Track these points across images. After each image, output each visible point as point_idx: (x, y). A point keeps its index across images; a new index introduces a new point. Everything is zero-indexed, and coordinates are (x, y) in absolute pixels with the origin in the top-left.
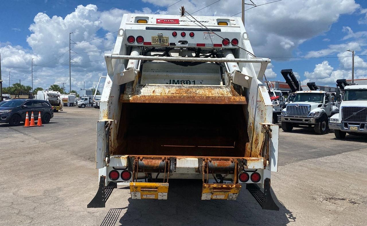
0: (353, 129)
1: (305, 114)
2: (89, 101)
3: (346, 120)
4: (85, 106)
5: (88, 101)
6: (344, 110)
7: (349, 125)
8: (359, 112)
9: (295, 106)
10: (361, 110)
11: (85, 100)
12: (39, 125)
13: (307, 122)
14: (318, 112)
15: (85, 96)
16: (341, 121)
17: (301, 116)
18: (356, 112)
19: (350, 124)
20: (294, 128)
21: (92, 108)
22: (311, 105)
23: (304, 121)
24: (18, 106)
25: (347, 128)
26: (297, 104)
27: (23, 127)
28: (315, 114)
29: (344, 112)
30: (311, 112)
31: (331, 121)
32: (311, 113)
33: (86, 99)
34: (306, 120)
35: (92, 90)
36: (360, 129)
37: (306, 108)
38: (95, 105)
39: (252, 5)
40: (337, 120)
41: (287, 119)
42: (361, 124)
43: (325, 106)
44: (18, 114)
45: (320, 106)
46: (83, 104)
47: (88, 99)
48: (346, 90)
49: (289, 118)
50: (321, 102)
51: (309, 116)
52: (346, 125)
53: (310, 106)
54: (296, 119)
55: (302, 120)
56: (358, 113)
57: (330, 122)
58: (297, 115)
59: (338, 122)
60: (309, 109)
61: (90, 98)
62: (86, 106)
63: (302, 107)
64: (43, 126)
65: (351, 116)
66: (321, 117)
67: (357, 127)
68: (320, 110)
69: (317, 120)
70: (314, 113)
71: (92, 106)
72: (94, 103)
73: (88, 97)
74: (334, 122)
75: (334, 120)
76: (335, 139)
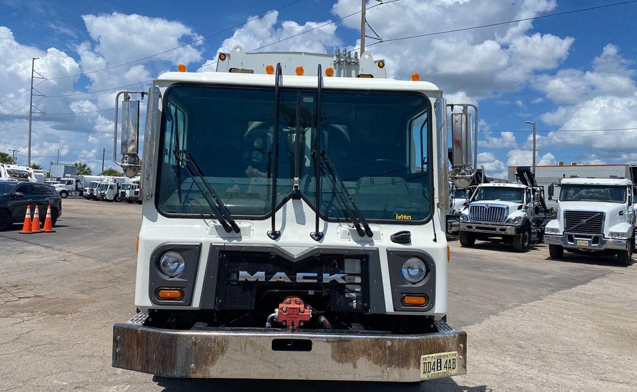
0: (582, 244)
1: (500, 220)
2: (75, 187)
3: (571, 230)
4: (67, 195)
5: (73, 187)
6: (567, 216)
7: (576, 238)
8: (590, 218)
9: (484, 207)
10: (593, 216)
11: (67, 184)
12: (47, 231)
13: (503, 233)
14: (520, 218)
15: (68, 177)
16: (564, 232)
17: (494, 223)
18: (586, 219)
19: (576, 236)
20: (477, 242)
21: (80, 198)
22: (509, 206)
23: (498, 230)
24: (5, 194)
25: (573, 243)
26: (487, 205)
27: (20, 233)
28: (515, 220)
29: (567, 218)
30: (509, 217)
31: (547, 231)
32: (509, 219)
33: (70, 183)
34: (501, 230)
35: (76, 165)
36: (592, 245)
37: (502, 210)
38: (89, 194)
39: (375, 39)
40: (556, 230)
41: (470, 227)
42: (593, 237)
43: (526, 208)
44: (6, 209)
45: (520, 208)
46: (63, 191)
47: (74, 183)
48: (563, 184)
49: (474, 226)
50: (520, 201)
51: (506, 223)
52: (571, 238)
53: (508, 208)
54: (486, 228)
55: (495, 229)
56: (589, 221)
57: (546, 233)
58: (487, 221)
59: (558, 234)
60: (506, 212)
61: (77, 181)
62: (70, 194)
63: (493, 209)
64: (55, 232)
65: (579, 224)
66: (523, 224)
67: (587, 242)
68: (521, 214)
69: (519, 230)
70: (514, 218)
71: (81, 194)
72: (86, 190)
73: (75, 179)
74: (552, 233)
75: (553, 230)
76: (548, 259)
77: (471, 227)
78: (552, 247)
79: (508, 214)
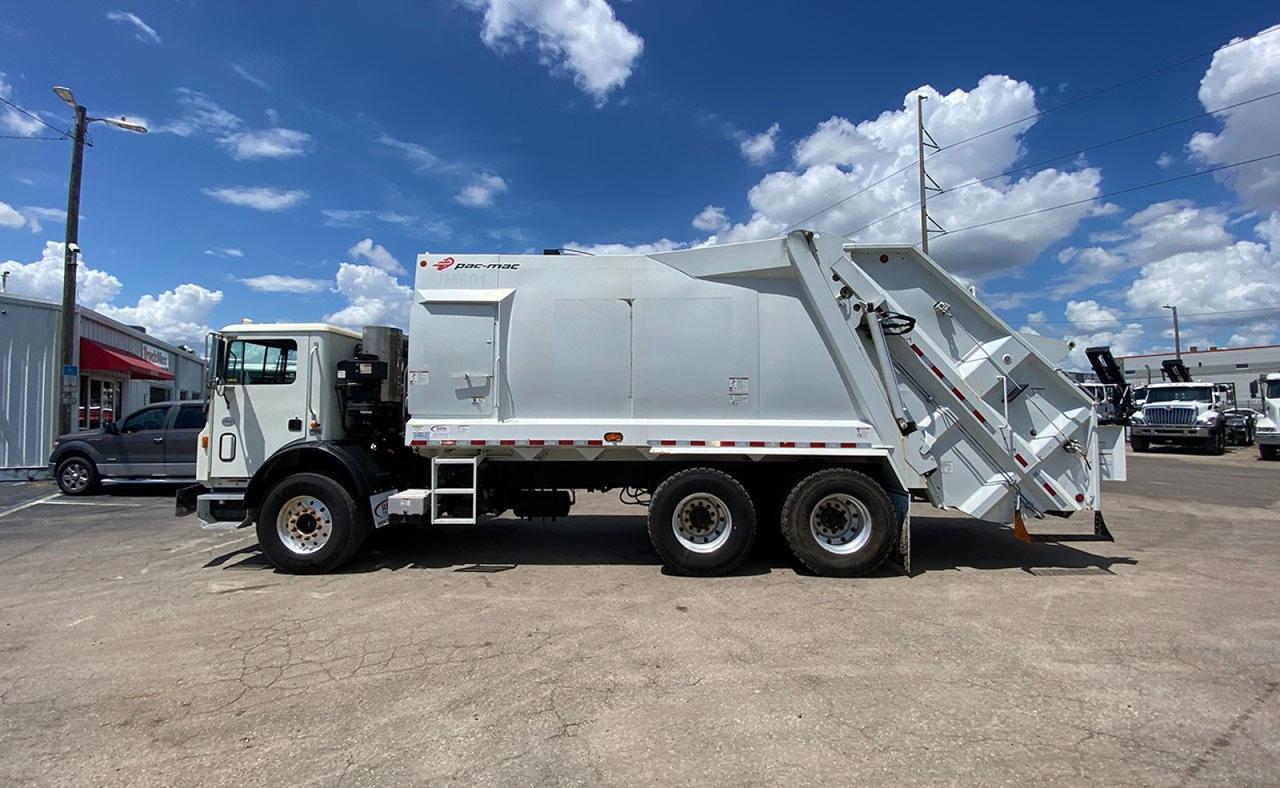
1: (1188, 422)
9: (1164, 410)
13: (1193, 435)
14: (1212, 418)
17: (1179, 425)
20: (1151, 446)
22: (1197, 406)
26: (1169, 407)
28: (1206, 421)
30: (1199, 418)
31: (1259, 431)
32: (1199, 421)
37: (1189, 411)
39: (938, 231)
40: (1272, 429)
41: (1147, 431)
43: (1216, 407)
45: (1210, 408)
49: (1153, 430)
50: (1208, 400)
51: (1197, 425)
53: (1196, 409)
54: (1169, 430)
57: (1257, 433)
58: (1171, 423)
59: (1273, 433)
60: (1194, 413)
63: (1177, 411)
66: (1218, 425)
68: (1212, 414)
69: (1214, 431)
70: (1205, 419)
74: (1266, 433)
75: (1266, 429)
76: (1259, 459)
77: (1149, 431)
78: (1263, 448)
79: (1197, 415)
